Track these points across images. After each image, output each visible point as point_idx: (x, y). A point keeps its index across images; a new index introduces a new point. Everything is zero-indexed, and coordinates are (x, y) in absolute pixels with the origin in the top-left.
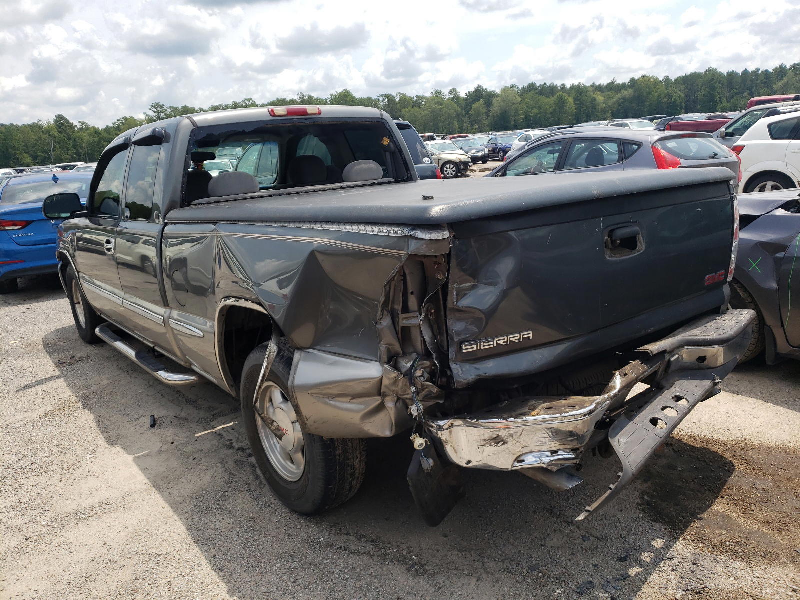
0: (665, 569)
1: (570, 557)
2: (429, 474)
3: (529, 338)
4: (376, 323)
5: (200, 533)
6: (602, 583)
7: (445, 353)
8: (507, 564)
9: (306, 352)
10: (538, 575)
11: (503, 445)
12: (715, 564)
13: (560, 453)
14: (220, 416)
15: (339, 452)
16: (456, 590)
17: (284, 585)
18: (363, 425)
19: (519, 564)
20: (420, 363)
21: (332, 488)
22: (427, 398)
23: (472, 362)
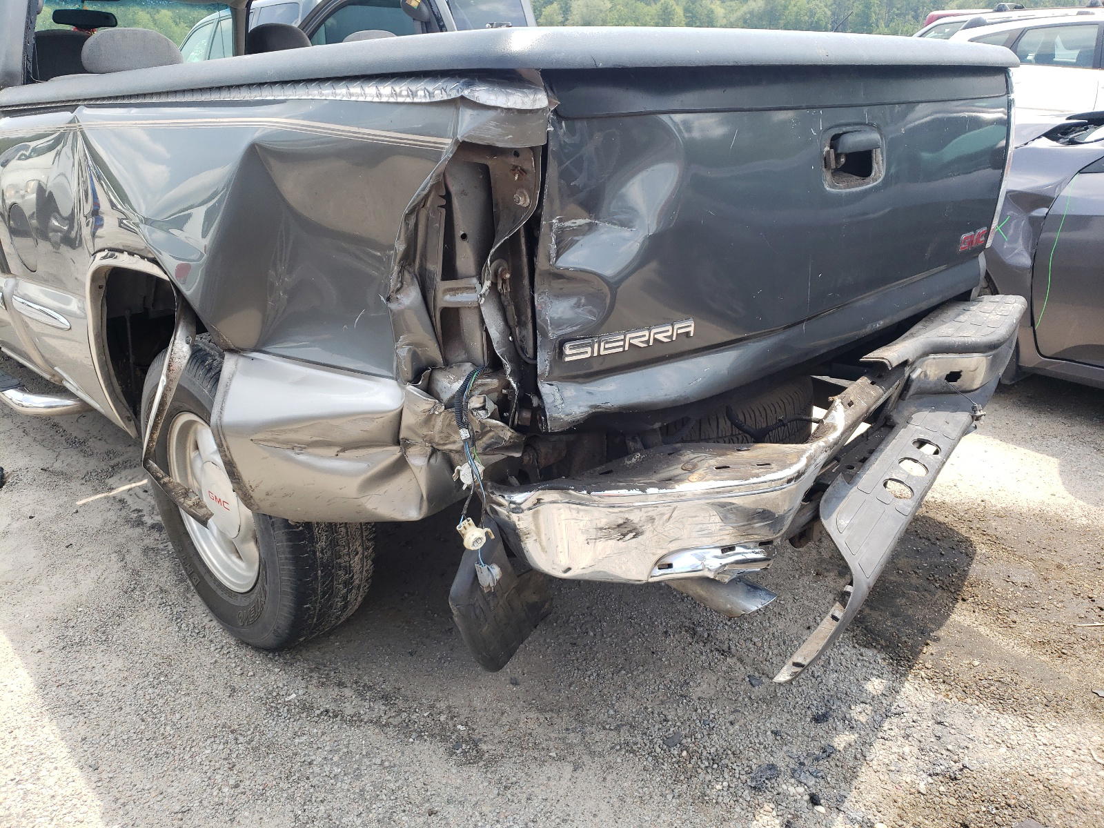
0: (893, 734)
1: (732, 718)
2: (493, 594)
3: (687, 334)
4: (388, 299)
5: (62, 691)
6: (791, 766)
7: (529, 361)
8: (625, 735)
9: (249, 357)
10: (680, 755)
11: (634, 537)
12: (971, 721)
13: (738, 549)
14: (125, 468)
15: (322, 544)
16: (537, 791)
17: (215, 794)
18: (363, 500)
19: (645, 734)
20: (480, 381)
21: (309, 608)
22: (490, 449)
23: (580, 380)
